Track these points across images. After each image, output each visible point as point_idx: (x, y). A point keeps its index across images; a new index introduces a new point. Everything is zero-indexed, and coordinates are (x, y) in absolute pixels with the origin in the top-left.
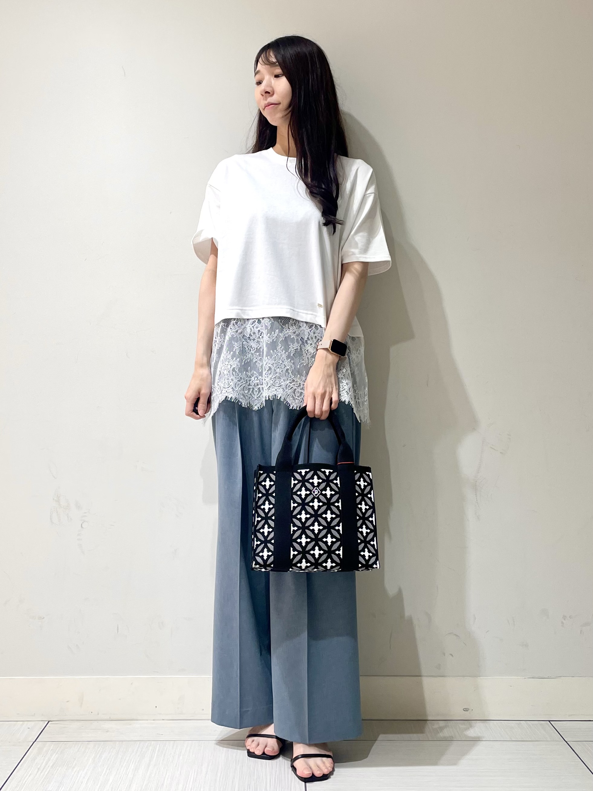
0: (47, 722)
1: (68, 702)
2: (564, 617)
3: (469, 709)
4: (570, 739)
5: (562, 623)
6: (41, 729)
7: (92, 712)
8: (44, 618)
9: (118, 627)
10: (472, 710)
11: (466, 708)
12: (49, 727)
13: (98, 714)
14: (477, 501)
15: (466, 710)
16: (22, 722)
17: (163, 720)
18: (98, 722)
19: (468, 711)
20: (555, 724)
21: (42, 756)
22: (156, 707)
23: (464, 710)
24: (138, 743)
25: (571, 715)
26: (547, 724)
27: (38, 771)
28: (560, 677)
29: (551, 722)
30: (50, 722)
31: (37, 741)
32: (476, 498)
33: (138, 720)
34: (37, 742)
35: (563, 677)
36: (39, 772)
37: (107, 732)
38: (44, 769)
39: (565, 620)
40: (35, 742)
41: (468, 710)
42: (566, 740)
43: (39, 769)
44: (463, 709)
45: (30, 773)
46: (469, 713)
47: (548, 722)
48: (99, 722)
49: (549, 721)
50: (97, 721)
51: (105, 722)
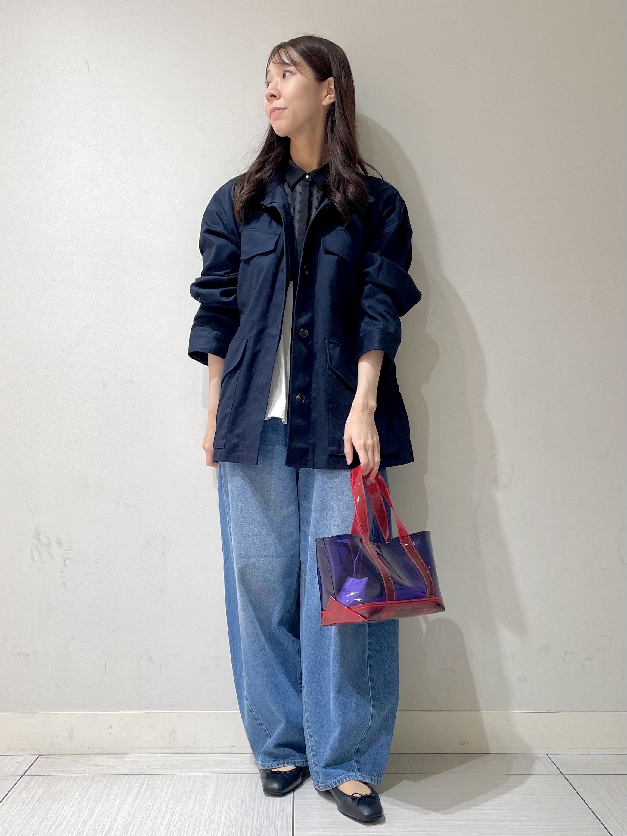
1: (57, 737)
2: (566, 653)
3: (465, 743)
4: (568, 773)
5: (563, 658)
6: (31, 762)
7: (82, 746)
8: (29, 655)
9: (106, 664)
10: (468, 744)
11: (463, 741)
12: (39, 761)
13: (89, 748)
14: (477, 535)
16: (12, 756)
17: (155, 753)
19: (463, 744)
20: (552, 757)
22: (147, 741)
23: (460, 743)
24: (128, 776)
25: (570, 749)
26: (545, 757)
28: (560, 711)
30: (40, 756)
33: (128, 754)
34: (25, 776)
35: (563, 711)
37: (97, 765)
39: (566, 655)
40: (23, 776)
42: (564, 774)
46: (465, 746)
48: (89, 756)
49: (547, 754)
50: (87, 755)
51: (95, 755)
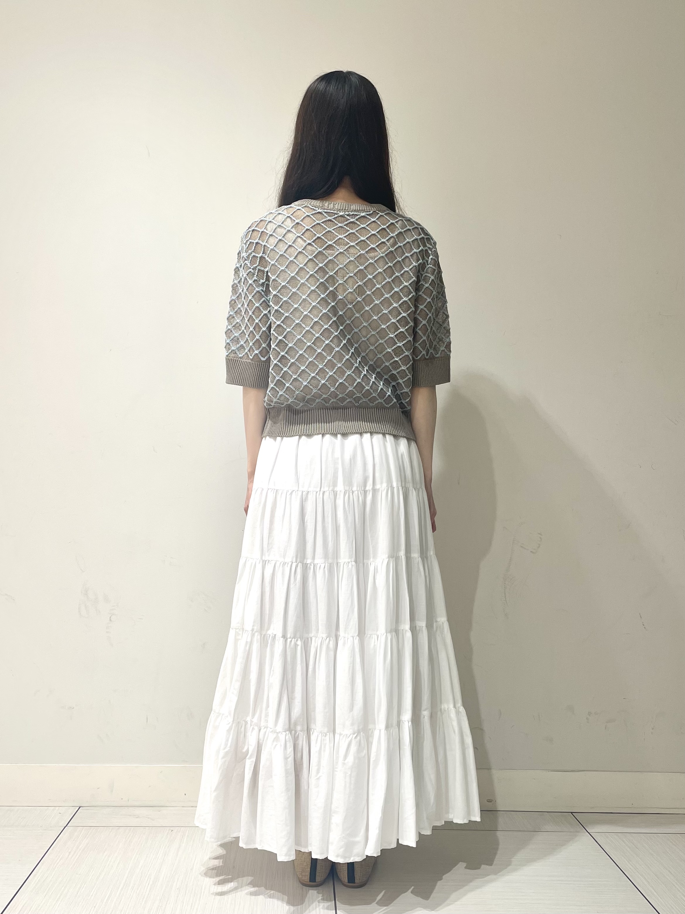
0: (78, 808)
2: (590, 714)
3: (492, 800)
4: (592, 830)
5: (587, 719)
6: (72, 814)
7: (122, 799)
8: (74, 708)
9: (147, 718)
10: (496, 801)
11: (490, 799)
12: (80, 813)
13: (128, 801)
14: (506, 599)
15: (490, 801)
16: (53, 808)
20: (577, 816)
21: (73, 841)
22: (185, 794)
23: (488, 801)
24: (168, 829)
25: (593, 807)
26: (570, 816)
30: (81, 808)
32: (505, 597)
33: (167, 807)
34: (68, 826)
36: (70, 856)
37: (137, 818)
38: (75, 853)
39: (589, 716)
40: (66, 827)
42: (587, 832)
43: (70, 853)
45: (61, 857)
46: (493, 804)
47: (570, 813)
48: (129, 808)
49: (572, 813)
50: (127, 808)
51: (135, 808)
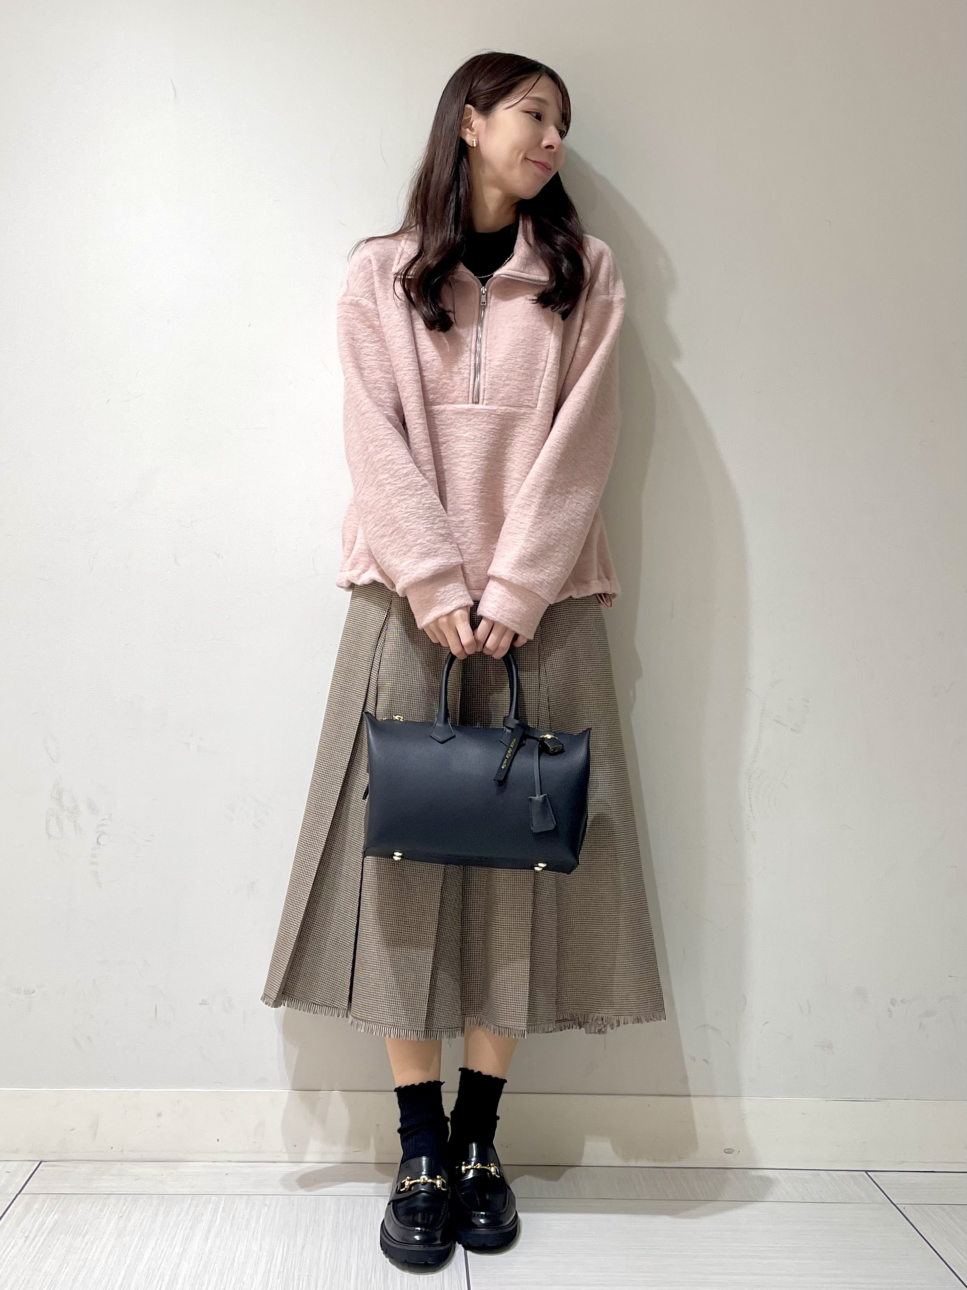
0: (39, 1163)
1: (73, 1130)
2: (893, 1002)
4: (901, 1202)
5: (889, 1011)
6: (28, 1173)
7: (112, 1148)
8: (34, 992)
9: (156, 1008)
10: (739, 1151)
11: (730, 1148)
12: (42, 1170)
13: (122, 1151)
14: (751, 807)
15: (729, 1151)
17: (230, 1161)
18: (122, 1164)
19: (731, 1153)
20: (875, 1176)
21: (33, 1216)
22: (218, 1140)
23: (726, 1151)
24: (190, 1198)
25: (902, 1162)
27: (25, 1241)
28: (884, 1099)
29: (868, 1173)
30: (43, 1163)
31: (22, 1193)
33: (187, 1161)
35: (890, 1099)
36: (28, 1243)
37: (137, 1179)
38: (36, 1236)
39: (893, 1006)
40: (19, 1195)
41: (733, 1152)
43: (27, 1237)
44: (724, 1150)
45: (12, 1245)
46: (734, 1157)
47: (864, 1173)
48: (124, 1163)
49: (866, 1172)
50: (120, 1163)
51: (133, 1163)
